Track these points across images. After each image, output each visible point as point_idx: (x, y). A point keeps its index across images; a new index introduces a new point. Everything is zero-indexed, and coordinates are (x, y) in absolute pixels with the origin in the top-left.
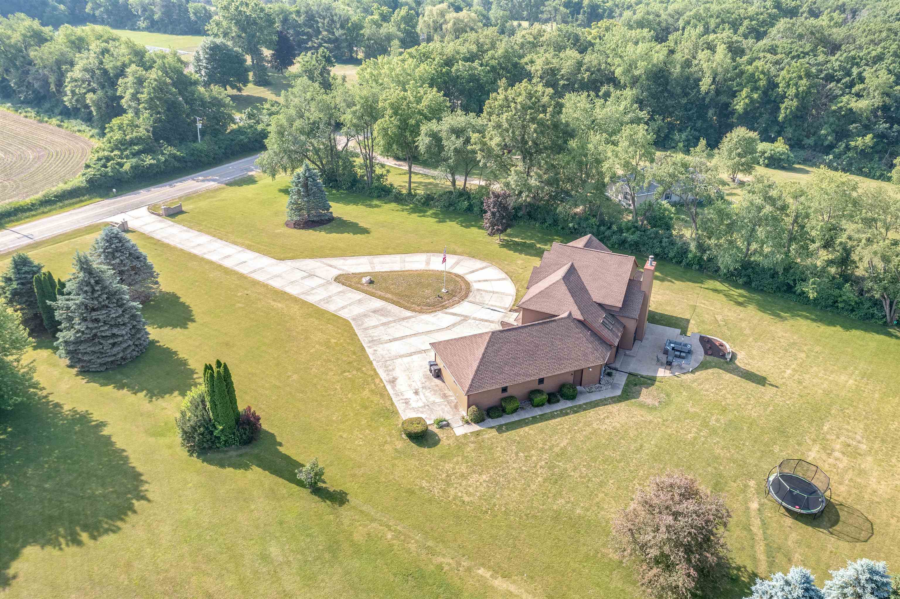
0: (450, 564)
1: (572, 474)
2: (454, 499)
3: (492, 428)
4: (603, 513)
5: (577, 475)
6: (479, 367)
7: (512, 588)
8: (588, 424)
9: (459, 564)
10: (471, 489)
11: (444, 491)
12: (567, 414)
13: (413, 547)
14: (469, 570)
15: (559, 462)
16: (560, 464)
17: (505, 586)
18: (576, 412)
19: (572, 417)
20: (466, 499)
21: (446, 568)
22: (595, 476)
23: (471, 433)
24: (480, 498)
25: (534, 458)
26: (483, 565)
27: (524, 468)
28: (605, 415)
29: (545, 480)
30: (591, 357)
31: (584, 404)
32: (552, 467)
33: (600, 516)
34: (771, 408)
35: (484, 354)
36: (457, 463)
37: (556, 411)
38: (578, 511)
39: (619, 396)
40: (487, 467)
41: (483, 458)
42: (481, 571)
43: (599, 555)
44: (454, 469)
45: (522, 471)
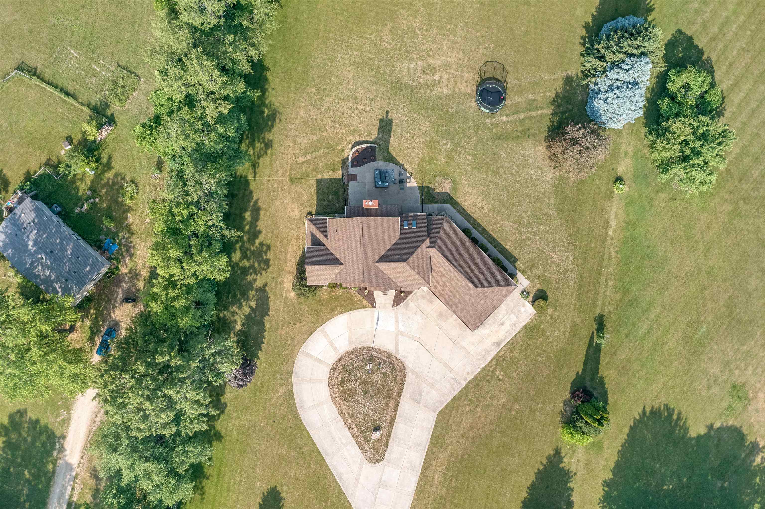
0: (613, 248)
1: (529, 212)
2: (574, 264)
3: (515, 267)
4: (548, 190)
5: (529, 210)
6: (500, 286)
7: (613, 216)
8: (487, 215)
9: (612, 244)
10: (564, 259)
11: (572, 271)
12: (484, 230)
13: (611, 269)
14: (612, 239)
15: (524, 221)
16: (525, 220)
17: (613, 220)
18: (479, 225)
19: (484, 225)
20: (571, 258)
21: (617, 249)
22: (525, 200)
23: (524, 276)
24: (567, 251)
25: (528, 235)
26: (607, 234)
27: (538, 238)
28: (474, 207)
29: (540, 224)
30: (448, 225)
31: (469, 222)
32: (530, 225)
33: (550, 191)
34: (415, 115)
35: (491, 287)
36: (551, 273)
37: (483, 236)
38: (553, 201)
39: (451, 204)
40: (546, 257)
41: (541, 262)
42: (610, 233)
43: (574, 185)
44: (555, 273)
45: (540, 238)
